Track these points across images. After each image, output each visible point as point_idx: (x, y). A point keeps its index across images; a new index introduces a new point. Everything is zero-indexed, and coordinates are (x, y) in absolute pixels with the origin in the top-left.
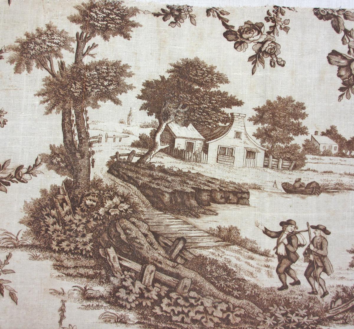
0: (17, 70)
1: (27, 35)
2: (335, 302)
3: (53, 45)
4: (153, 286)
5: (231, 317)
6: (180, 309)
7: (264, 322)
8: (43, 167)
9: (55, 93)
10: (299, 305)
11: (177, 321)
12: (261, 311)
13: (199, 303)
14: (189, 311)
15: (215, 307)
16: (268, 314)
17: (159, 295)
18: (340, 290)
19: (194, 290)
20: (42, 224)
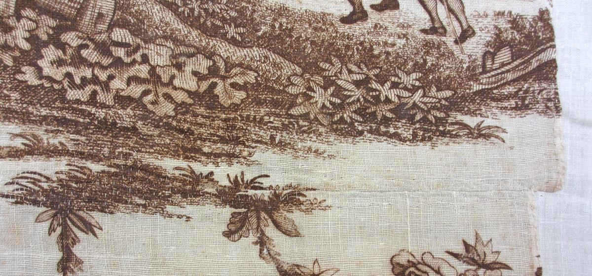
2: (493, 55)
5: (219, 90)
7: (309, 98)
10: (399, 61)
12: (299, 70)
16: (319, 79)
18: (503, 24)
19: (123, 24)
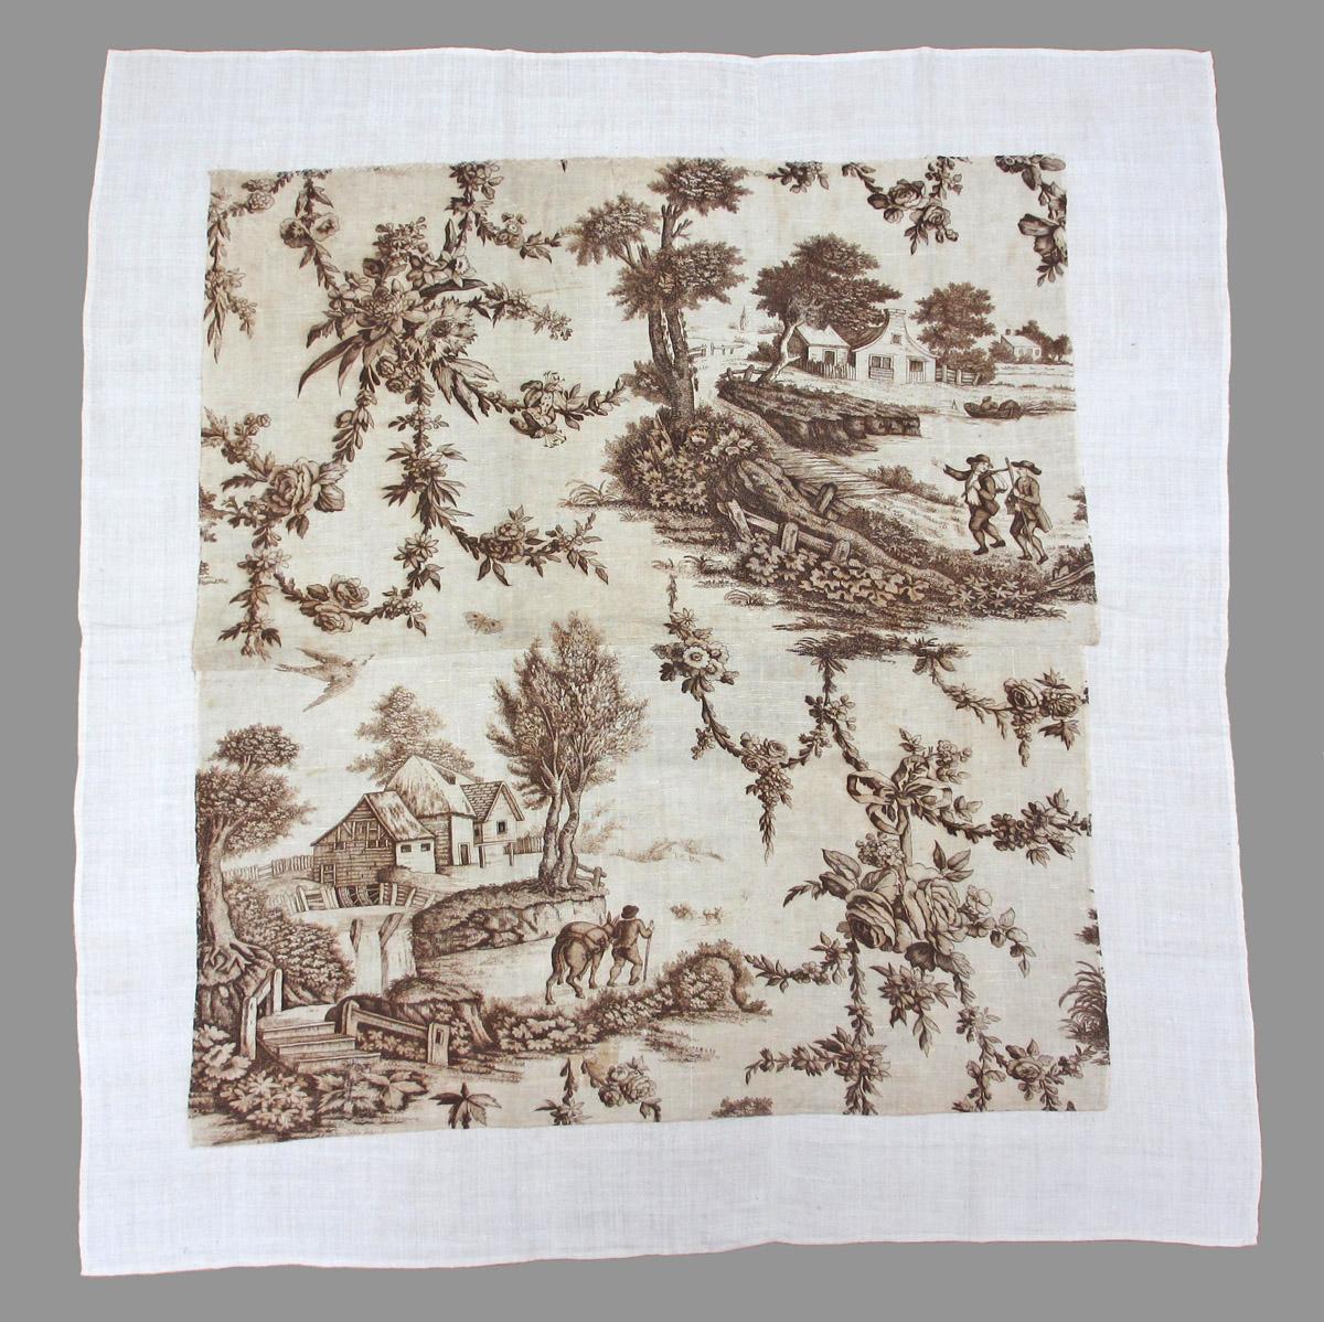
0: (582, 261)
1: (593, 212)
2: (1059, 571)
3: (630, 224)
4: (798, 553)
5: (910, 593)
6: (838, 584)
7: (958, 597)
8: (627, 392)
9: (637, 291)
10: (1007, 576)
11: (834, 600)
12: (953, 582)
13: (864, 574)
14: (850, 586)
15: (887, 580)
16: (963, 586)
17: (806, 565)
18: (1064, 553)
19: (856, 557)
20: (633, 470)
